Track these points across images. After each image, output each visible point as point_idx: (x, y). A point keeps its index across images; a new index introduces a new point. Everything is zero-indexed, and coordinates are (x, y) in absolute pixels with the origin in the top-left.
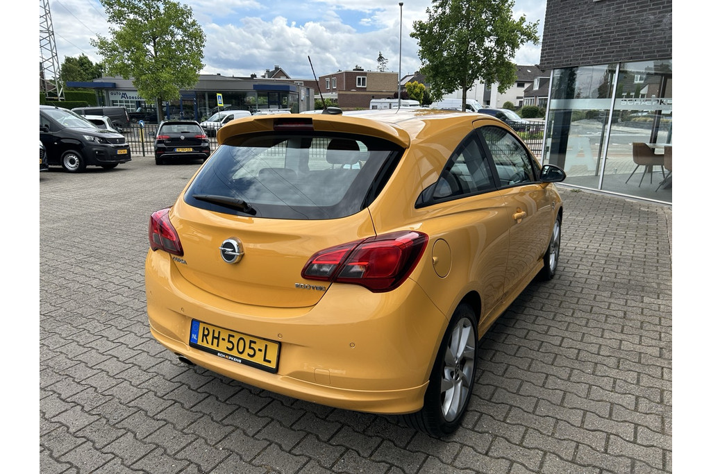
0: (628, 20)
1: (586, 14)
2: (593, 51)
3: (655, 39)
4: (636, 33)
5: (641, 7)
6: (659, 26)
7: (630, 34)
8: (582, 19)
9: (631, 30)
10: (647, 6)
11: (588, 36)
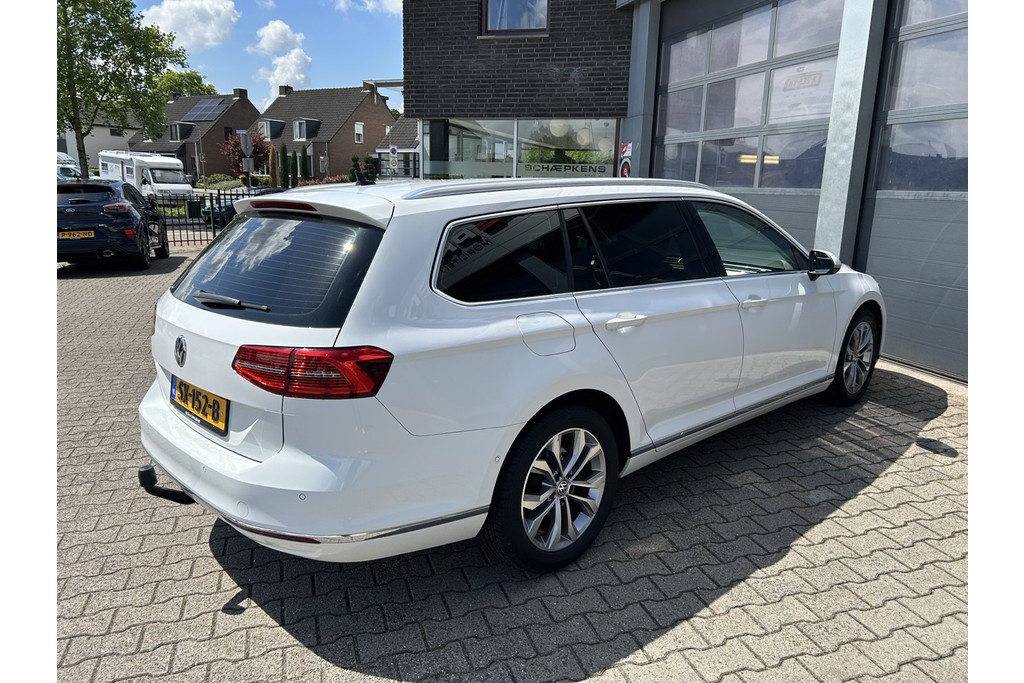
0: (527, 69)
1: (466, 52)
2: (485, 101)
3: (564, 95)
4: (540, 85)
5: (542, 55)
6: (567, 80)
7: (532, 86)
8: (463, 58)
9: (531, 81)
10: (550, 55)
11: (475, 82)
